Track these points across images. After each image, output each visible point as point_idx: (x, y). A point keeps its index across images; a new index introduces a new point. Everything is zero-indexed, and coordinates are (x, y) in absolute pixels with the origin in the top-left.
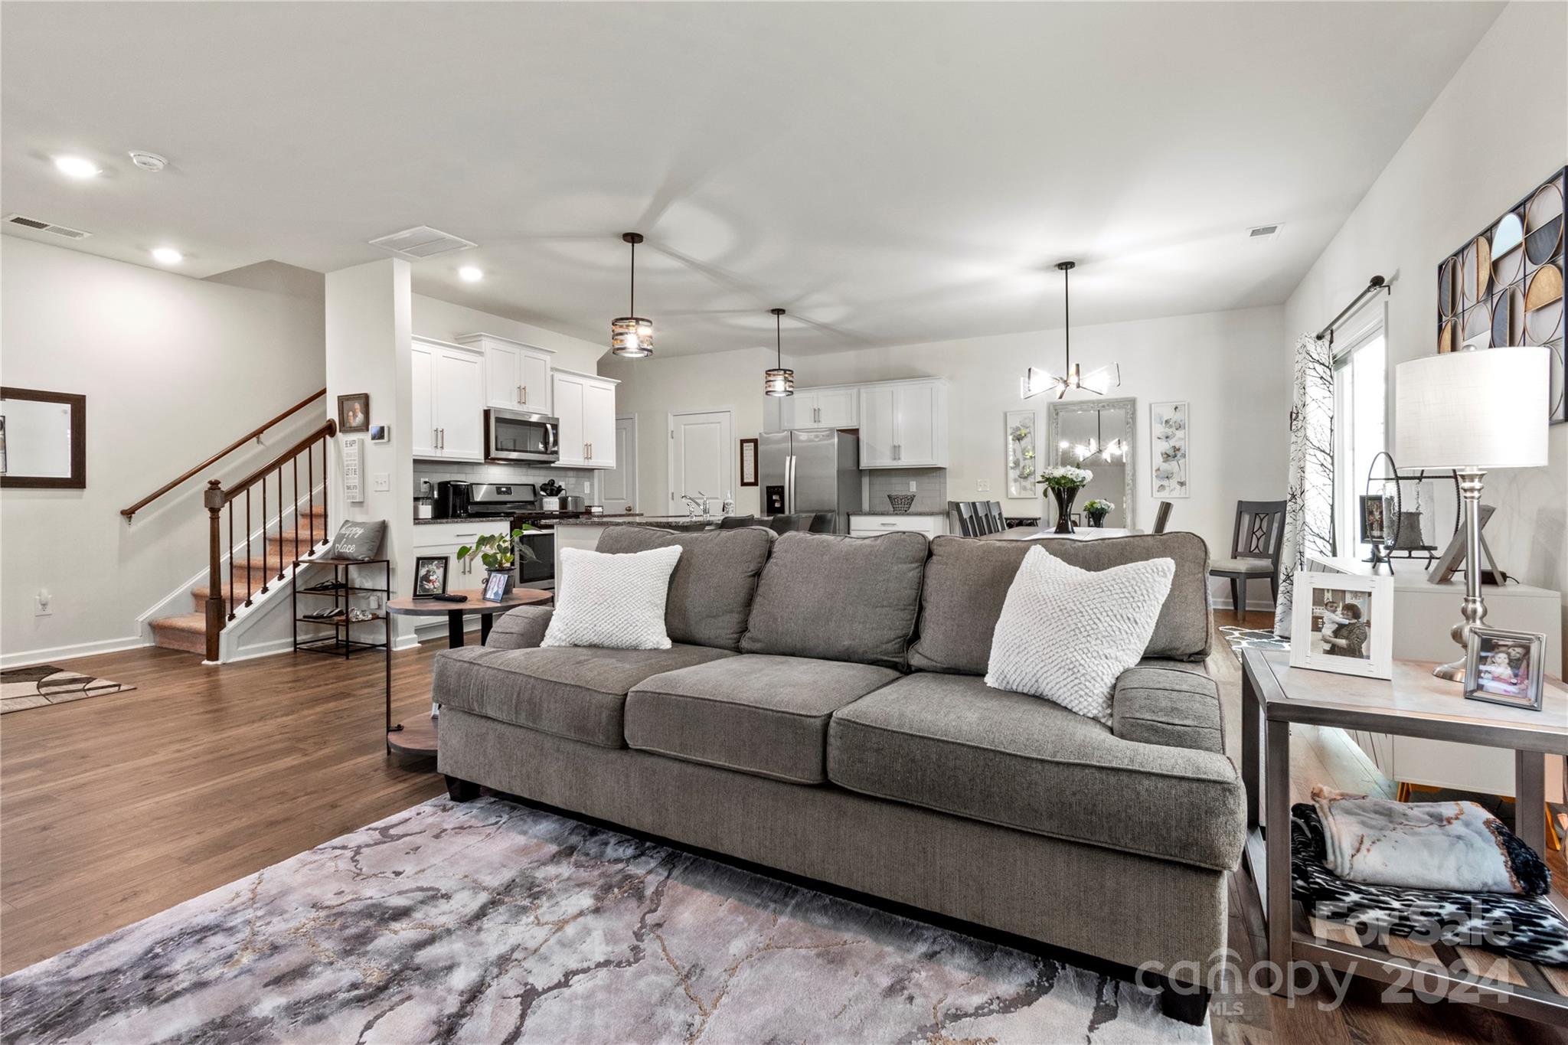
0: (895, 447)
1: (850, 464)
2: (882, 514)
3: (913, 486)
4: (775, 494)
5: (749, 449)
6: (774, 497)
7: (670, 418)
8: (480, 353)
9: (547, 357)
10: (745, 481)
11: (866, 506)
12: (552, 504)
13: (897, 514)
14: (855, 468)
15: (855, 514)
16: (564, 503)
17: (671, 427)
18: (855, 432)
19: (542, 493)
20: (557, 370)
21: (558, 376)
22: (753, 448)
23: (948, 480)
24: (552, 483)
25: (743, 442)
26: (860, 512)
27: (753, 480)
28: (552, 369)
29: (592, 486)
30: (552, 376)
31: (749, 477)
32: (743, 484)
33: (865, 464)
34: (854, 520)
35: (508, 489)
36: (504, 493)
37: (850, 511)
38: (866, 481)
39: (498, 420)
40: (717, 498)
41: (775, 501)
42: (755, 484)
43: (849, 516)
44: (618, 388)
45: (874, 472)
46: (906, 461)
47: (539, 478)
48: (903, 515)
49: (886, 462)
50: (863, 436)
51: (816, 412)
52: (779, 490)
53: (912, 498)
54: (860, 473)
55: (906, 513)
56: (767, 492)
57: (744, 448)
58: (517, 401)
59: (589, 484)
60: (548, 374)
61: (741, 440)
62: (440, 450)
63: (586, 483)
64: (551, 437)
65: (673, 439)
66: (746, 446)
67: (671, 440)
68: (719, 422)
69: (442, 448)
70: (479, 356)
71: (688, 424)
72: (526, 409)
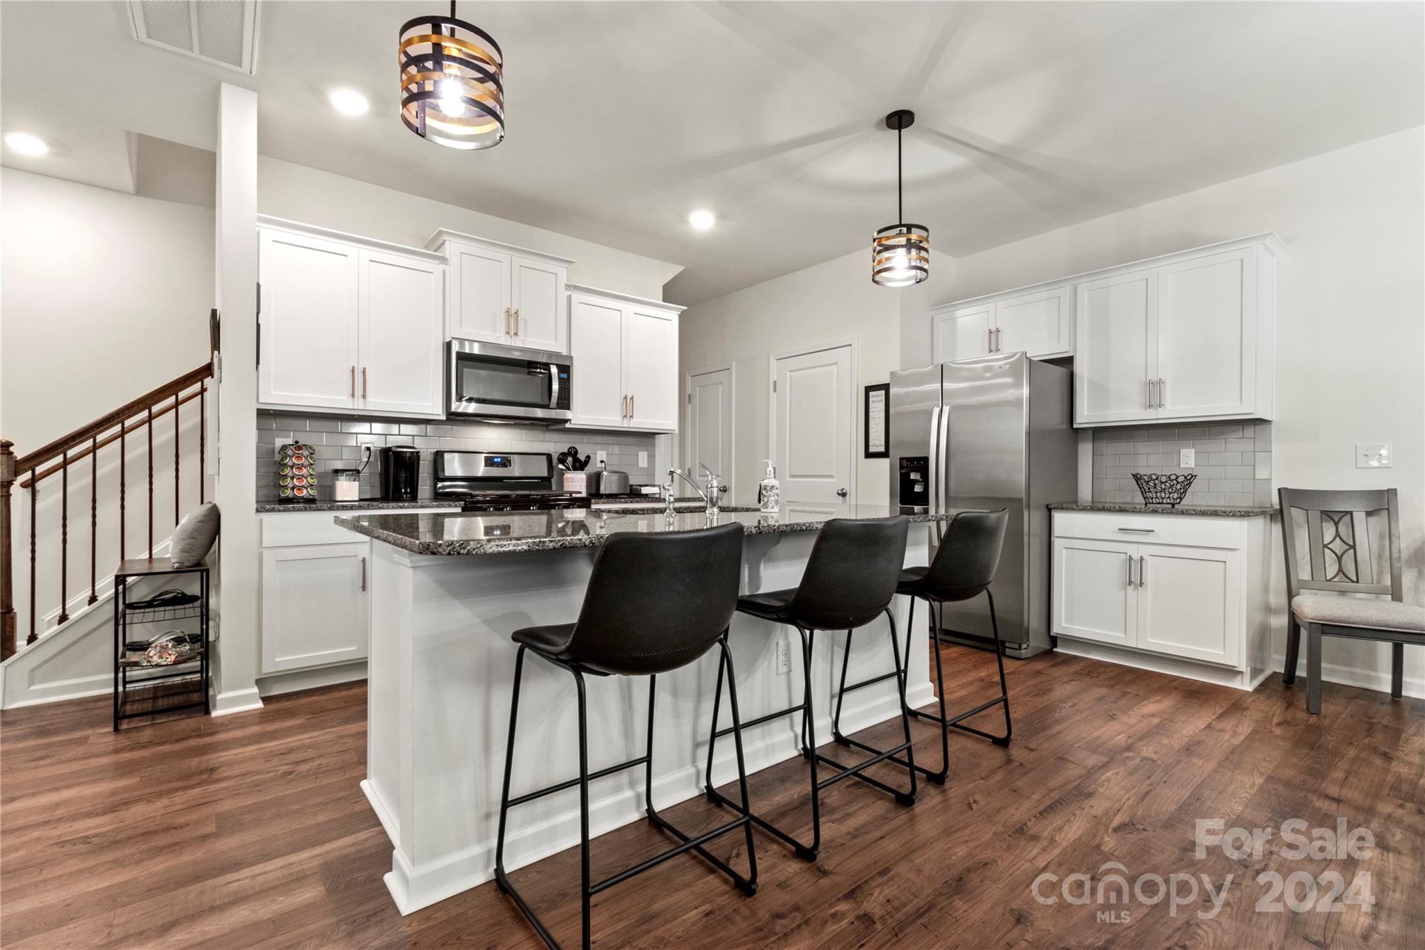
0: (1151, 383)
1: (1054, 418)
2: (1122, 510)
3: (1188, 458)
4: (915, 470)
5: (877, 398)
6: (913, 476)
7: (773, 362)
8: (443, 260)
9: (562, 271)
10: (872, 450)
11: (1085, 492)
12: (576, 483)
13: (1155, 512)
14: (1065, 426)
15: (1062, 508)
16: (595, 480)
17: (773, 377)
18: (1066, 362)
19: (561, 466)
20: (577, 288)
21: (577, 297)
22: (883, 398)
23: (1275, 446)
24: (573, 452)
25: (869, 389)
26: (1072, 505)
27: (882, 449)
28: (568, 287)
29: (652, 457)
30: (569, 298)
31: (877, 444)
32: (869, 455)
33: (1085, 415)
34: (1059, 518)
35: (505, 460)
36: (497, 465)
37: (1052, 501)
38: (1086, 451)
39: (462, 357)
40: (831, 477)
41: (915, 482)
42: (885, 455)
43: (1049, 510)
44: (682, 317)
45: (1101, 433)
46: (1174, 410)
47: (555, 445)
48: (1163, 512)
49: (1132, 412)
50: (1080, 368)
51: (994, 335)
52: (921, 464)
53: (1189, 480)
54: (1076, 434)
55: (1173, 509)
56: (901, 467)
57: (871, 399)
58: (504, 331)
59: (645, 454)
60: (564, 294)
61: (866, 387)
62: (361, 400)
63: (641, 454)
64: (557, 383)
65: (775, 394)
66: (873, 396)
67: (773, 395)
68: (836, 364)
69: (364, 396)
70: (437, 262)
71: (795, 371)
72: (518, 342)
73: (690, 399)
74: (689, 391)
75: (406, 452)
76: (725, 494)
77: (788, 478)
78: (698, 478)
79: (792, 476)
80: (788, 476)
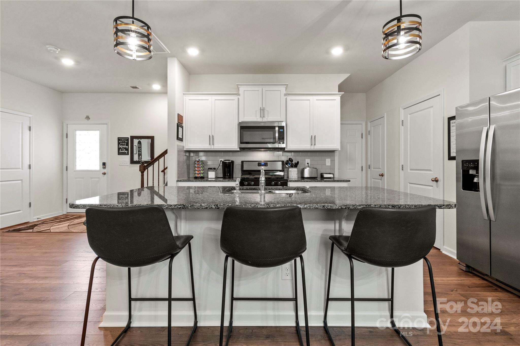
4: (471, 168)
5: (454, 125)
6: (471, 172)
7: (402, 111)
8: (238, 94)
9: (283, 89)
10: (451, 155)
16: (302, 171)
17: (402, 118)
19: (287, 166)
20: (289, 94)
21: (289, 98)
24: (291, 160)
25: (450, 119)
28: (286, 95)
29: (333, 161)
30: (286, 99)
31: (454, 152)
32: (450, 158)
35: (265, 164)
36: (262, 165)
40: (430, 170)
44: (341, 98)
47: (285, 157)
52: (475, 164)
56: (463, 166)
57: (451, 125)
58: (259, 116)
59: (329, 160)
60: (284, 98)
61: (448, 118)
62: (212, 146)
63: (327, 160)
64: (278, 134)
65: (403, 127)
66: (452, 123)
67: (402, 128)
68: (432, 107)
69: (213, 144)
70: (236, 96)
71: (412, 113)
72: (265, 120)
73: (369, 133)
74: (369, 129)
75: (227, 162)
76: (383, 177)
77: (409, 171)
78: (372, 169)
79: (411, 170)
80: (409, 170)
